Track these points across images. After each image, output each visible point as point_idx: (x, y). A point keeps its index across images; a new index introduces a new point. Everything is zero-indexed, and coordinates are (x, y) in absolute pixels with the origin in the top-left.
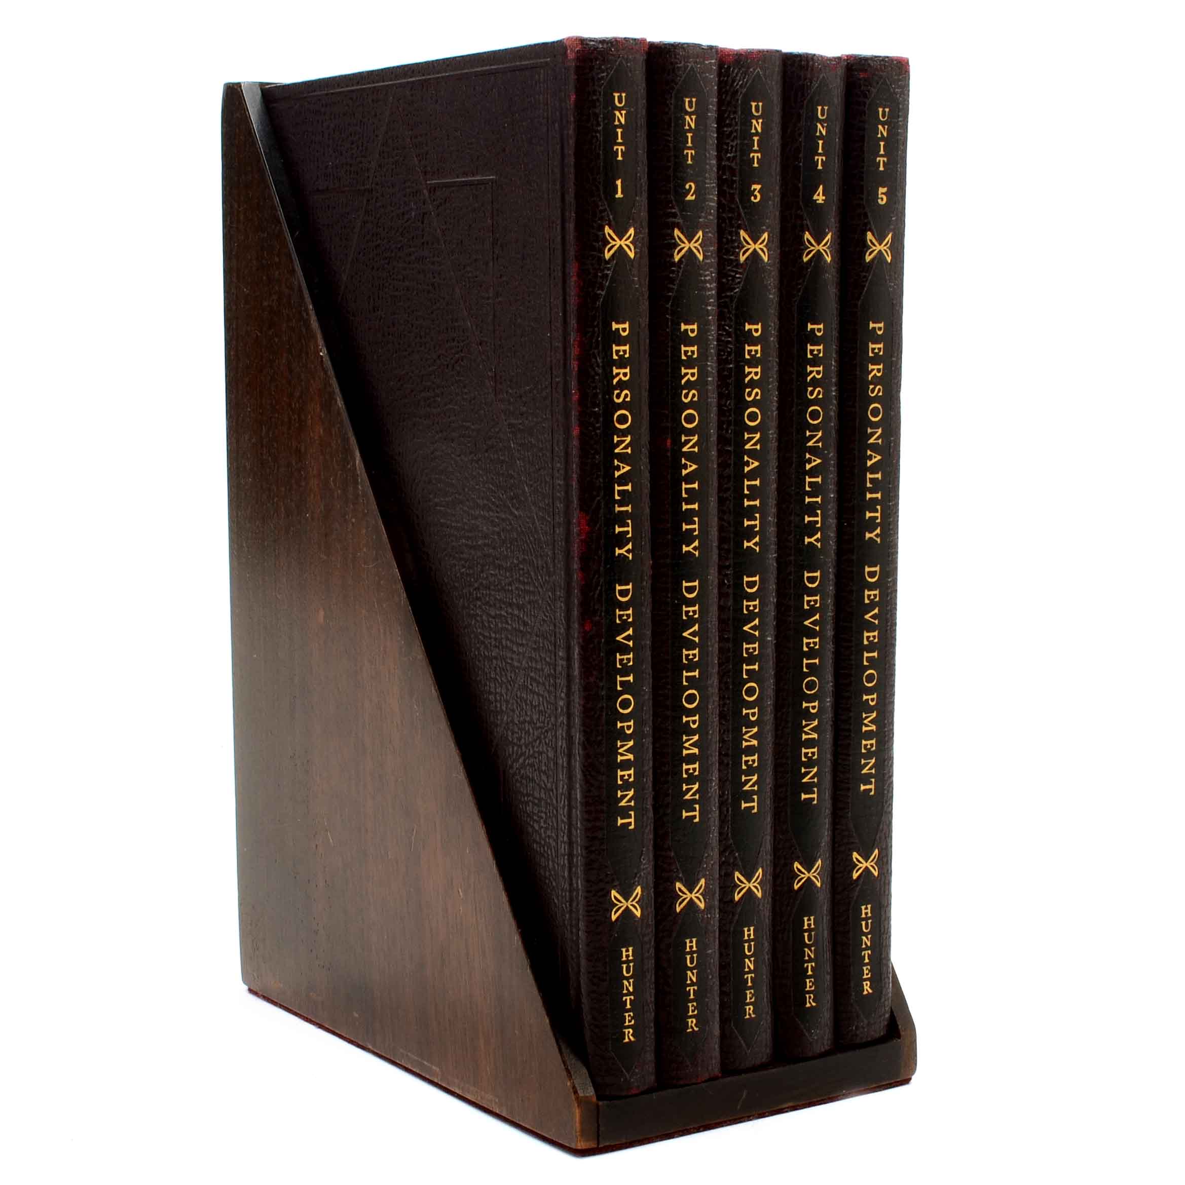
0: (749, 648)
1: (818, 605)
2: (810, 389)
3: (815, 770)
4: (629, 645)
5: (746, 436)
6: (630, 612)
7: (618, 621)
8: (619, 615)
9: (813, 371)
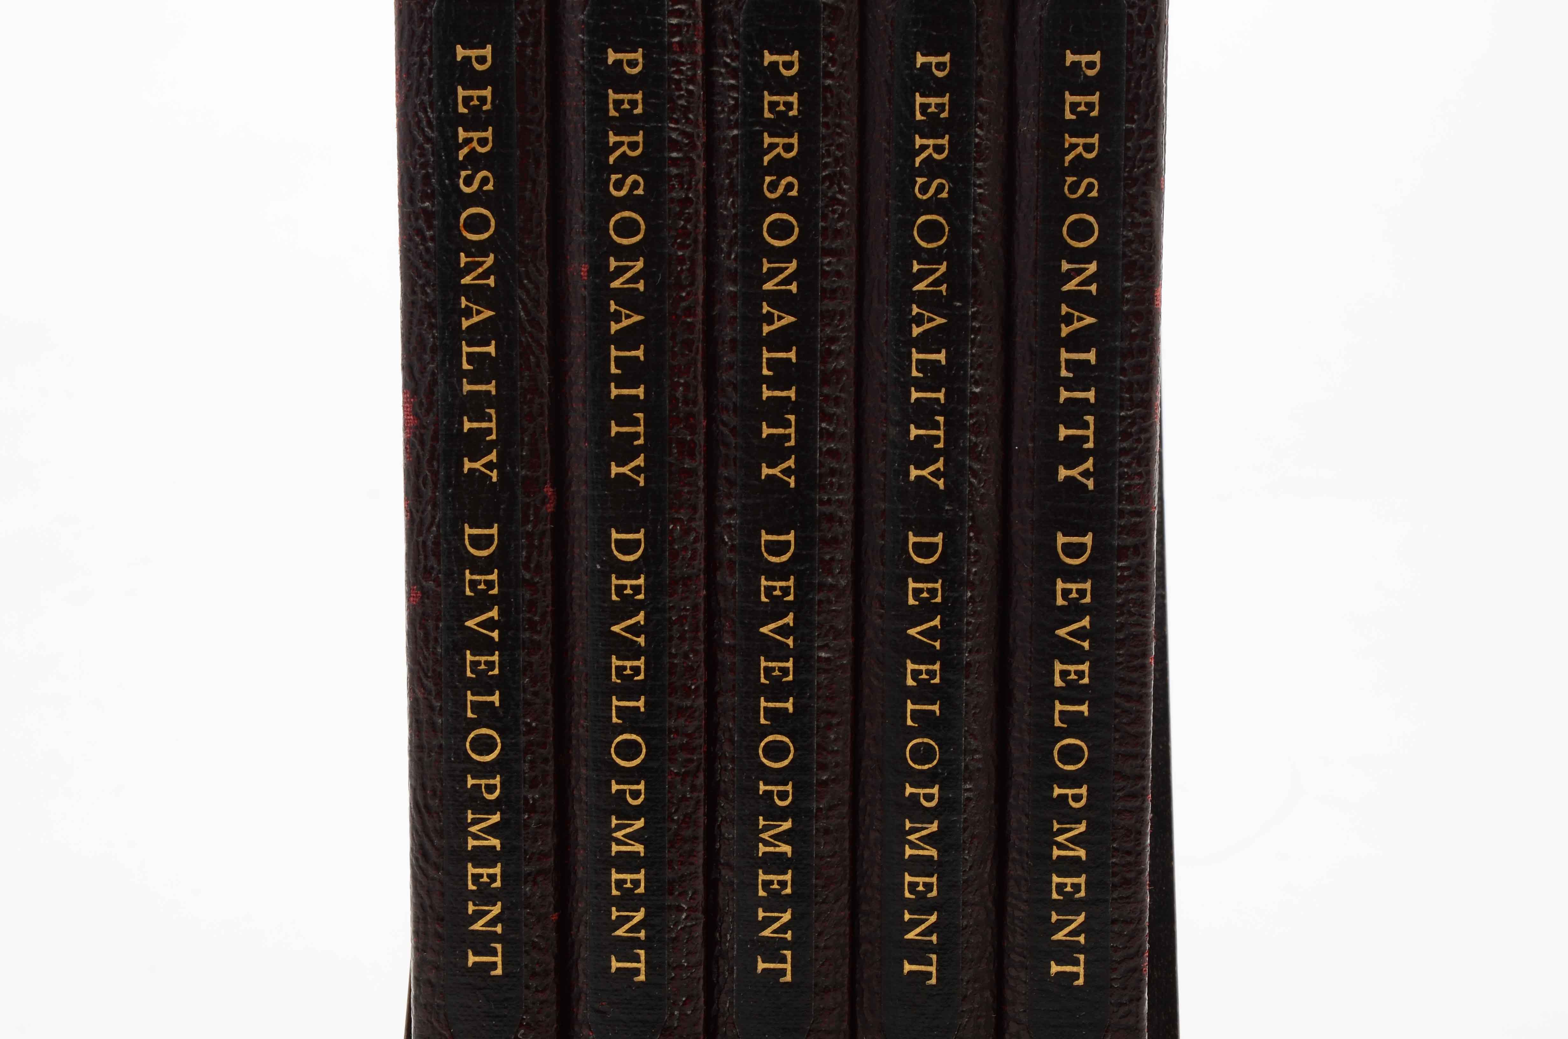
0: (773, 669)
1: (939, 600)
2: (920, 180)
3: (933, 918)
4: (493, 638)
5: (766, 266)
6: (494, 577)
7: (468, 592)
8: (471, 581)
9: (927, 147)
